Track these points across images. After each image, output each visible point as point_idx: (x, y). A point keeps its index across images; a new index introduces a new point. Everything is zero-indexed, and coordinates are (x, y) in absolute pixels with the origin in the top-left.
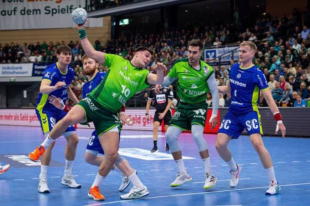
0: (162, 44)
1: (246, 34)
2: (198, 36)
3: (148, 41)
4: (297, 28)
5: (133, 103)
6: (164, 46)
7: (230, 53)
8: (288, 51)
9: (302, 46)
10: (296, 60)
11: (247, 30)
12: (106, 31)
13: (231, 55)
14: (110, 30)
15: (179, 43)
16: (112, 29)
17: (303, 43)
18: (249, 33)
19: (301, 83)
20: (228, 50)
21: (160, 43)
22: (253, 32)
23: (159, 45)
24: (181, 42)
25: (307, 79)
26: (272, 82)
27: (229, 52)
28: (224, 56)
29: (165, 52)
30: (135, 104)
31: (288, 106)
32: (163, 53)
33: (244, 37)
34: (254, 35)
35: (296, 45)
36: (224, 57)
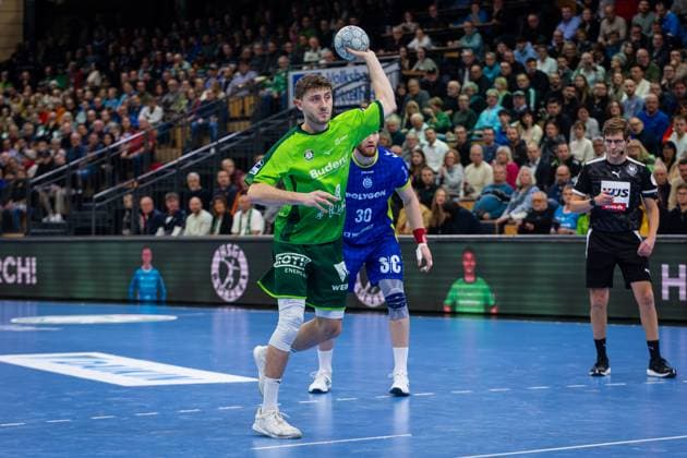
0: (169, 55)
1: (405, 29)
2: (272, 33)
3: (129, 46)
4: (531, 17)
5: (85, 224)
6: (172, 63)
7: (361, 83)
8: (522, 77)
9: (559, 62)
10: (542, 103)
11: (408, 15)
12: (9, 17)
13: (363, 89)
14: (21, 15)
15: (216, 52)
16: (25, 11)
17: (564, 56)
18: (411, 26)
19: (556, 167)
20: (357, 74)
21: (164, 54)
22: (424, 22)
23: (159, 58)
24: (221, 50)
25: (572, 158)
26: (477, 165)
27: (357, 80)
28: (345, 89)
29: (177, 78)
30: (93, 225)
31: (520, 232)
32: (172, 82)
33: (397, 37)
34: (425, 33)
35: (543, 61)
36: (343, 94)
